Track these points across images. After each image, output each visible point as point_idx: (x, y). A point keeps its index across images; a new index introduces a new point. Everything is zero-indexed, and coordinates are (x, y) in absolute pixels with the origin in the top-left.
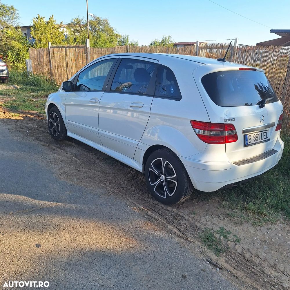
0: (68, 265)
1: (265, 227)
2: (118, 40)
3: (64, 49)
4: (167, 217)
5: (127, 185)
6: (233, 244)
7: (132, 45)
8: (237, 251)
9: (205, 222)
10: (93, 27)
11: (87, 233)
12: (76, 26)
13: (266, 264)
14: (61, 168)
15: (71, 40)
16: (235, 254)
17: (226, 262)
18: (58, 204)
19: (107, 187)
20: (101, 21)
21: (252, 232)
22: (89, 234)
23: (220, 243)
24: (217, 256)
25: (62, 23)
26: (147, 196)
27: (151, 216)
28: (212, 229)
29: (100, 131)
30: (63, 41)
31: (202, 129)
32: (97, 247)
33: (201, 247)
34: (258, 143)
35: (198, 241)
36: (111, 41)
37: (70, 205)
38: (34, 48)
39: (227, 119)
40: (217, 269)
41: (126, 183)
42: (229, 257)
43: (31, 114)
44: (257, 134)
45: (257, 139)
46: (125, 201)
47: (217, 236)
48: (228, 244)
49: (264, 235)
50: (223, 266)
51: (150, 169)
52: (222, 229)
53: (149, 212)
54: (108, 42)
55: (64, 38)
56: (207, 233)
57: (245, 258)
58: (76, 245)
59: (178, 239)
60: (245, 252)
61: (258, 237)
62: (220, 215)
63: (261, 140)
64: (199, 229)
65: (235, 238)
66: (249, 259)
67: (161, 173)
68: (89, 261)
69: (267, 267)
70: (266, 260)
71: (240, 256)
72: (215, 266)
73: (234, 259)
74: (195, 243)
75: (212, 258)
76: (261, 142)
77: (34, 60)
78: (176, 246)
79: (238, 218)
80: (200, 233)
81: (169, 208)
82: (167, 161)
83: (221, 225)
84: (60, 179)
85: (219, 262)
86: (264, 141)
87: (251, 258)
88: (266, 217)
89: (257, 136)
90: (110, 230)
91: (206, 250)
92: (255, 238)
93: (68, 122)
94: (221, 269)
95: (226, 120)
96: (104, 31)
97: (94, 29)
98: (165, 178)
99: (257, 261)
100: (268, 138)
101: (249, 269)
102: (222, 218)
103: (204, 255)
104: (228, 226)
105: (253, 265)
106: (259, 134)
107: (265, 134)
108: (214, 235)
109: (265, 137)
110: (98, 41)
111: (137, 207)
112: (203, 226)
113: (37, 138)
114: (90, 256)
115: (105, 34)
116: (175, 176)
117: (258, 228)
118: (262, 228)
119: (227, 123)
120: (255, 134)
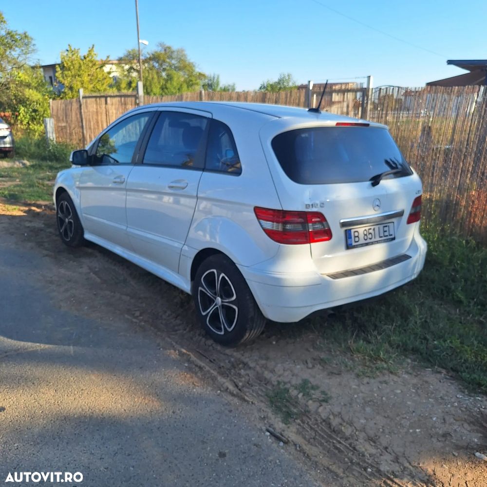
0: (40, 438)
1: (378, 379)
2: (201, 82)
3: (103, 100)
4: (222, 364)
5: (169, 316)
6: (317, 404)
7: (225, 90)
8: (320, 415)
9: (281, 372)
10: (160, 62)
11: (82, 390)
12: (132, 61)
13: (362, 435)
14: (67, 290)
15: (123, 85)
16: (316, 420)
17: (298, 433)
18: (47, 346)
19: (134, 320)
20: (173, 52)
21: (354, 387)
22: (86, 392)
23: (296, 403)
24: (286, 424)
25: (108, 57)
26: (198, 332)
27: (196, 364)
28: (289, 382)
29: (129, 229)
30: (111, 86)
31: (273, 221)
32: (94, 412)
33: (263, 410)
34: (372, 243)
35: (262, 401)
36: (190, 84)
37: (66, 347)
38: (62, 98)
39: (310, 204)
40: (279, 443)
41: (169, 312)
42: (306, 426)
43: (39, 206)
44: (371, 229)
45: (370, 236)
46: (158, 341)
47: (294, 392)
48: (307, 406)
49: (372, 391)
50: (289, 439)
51: (200, 288)
52: (305, 382)
53: (193, 357)
54: (185, 87)
55: (112, 81)
56: (279, 388)
57: (330, 427)
58: (60, 408)
59: (230, 398)
60: (331, 417)
61: (361, 395)
62: (308, 361)
63: (378, 239)
64: (268, 382)
65: (323, 396)
66: (336, 429)
67: (215, 294)
68: (75, 432)
69: (362, 441)
70: (363, 430)
71: (324, 423)
72: (278, 438)
73: (311, 428)
74: (254, 404)
75: (276, 426)
76: (377, 242)
77: (58, 120)
78: (223, 409)
79: (337, 364)
80: (267, 389)
81: (228, 351)
82: (222, 275)
83: (306, 376)
84: (60, 307)
85: (285, 433)
86: (384, 240)
87: (340, 426)
88: (383, 363)
89: (371, 231)
90: (122, 386)
91: (270, 415)
92: (356, 396)
93: (85, 216)
94: (286, 443)
95: (307, 206)
96: (179, 69)
97: (161, 65)
98: (222, 302)
99: (348, 431)
100: (391, 235)
101: (331, 444)
102: (310, 365)
103: (266, 422)
104: (318, 377)
105: (341, 438)
106: (374, 229)
107: (386, 229)
108: (288, 391)
109: (386, 234)
110: (168, 85)
111: (175, 350)
112: (276, 377)
113: (40, 244)
114: (79, 426)
115: (181, 73)
116: (234, 297)
117: (366, 380)
118: (372, 381)
119: (310, 210)
120: (367, 228)
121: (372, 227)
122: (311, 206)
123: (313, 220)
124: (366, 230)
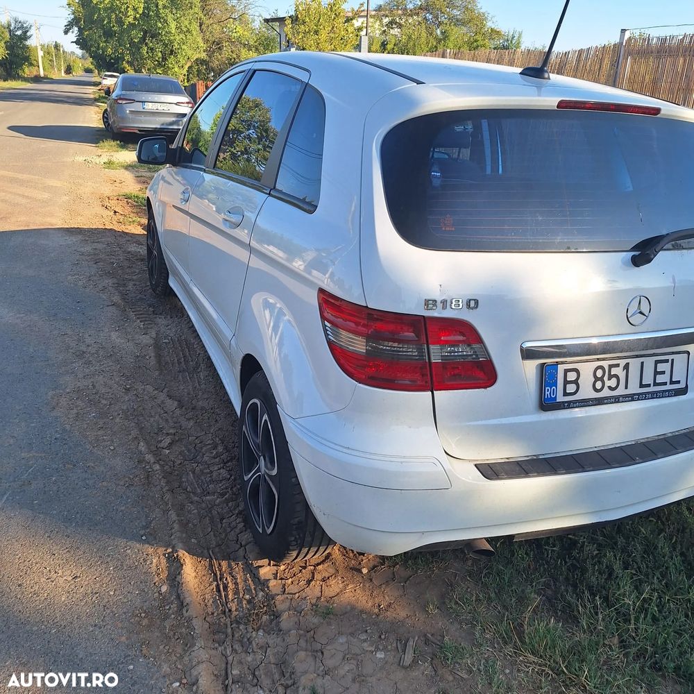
10: (435, 13)
12: (395, 11)
34: (617, 400)
39: (439, 299)
44: (618, 365)
51: (244, 427)
63: (635, 390)
67: (259, 448)
76: (633, 397)
82: (266, 417)
89: (617, 371)
96: (460, 22)
97: (437, 17)
100: (678, 382)
106: (627, 367)
107: (664, 367)
109: (663, 378)
115: (464, 29)
116: (276, 470)
119: (435, 314)
120: (605, 364)
121: (622, 363)
122: (440, 305)
123: (442, 338)
124: (601, 367)
